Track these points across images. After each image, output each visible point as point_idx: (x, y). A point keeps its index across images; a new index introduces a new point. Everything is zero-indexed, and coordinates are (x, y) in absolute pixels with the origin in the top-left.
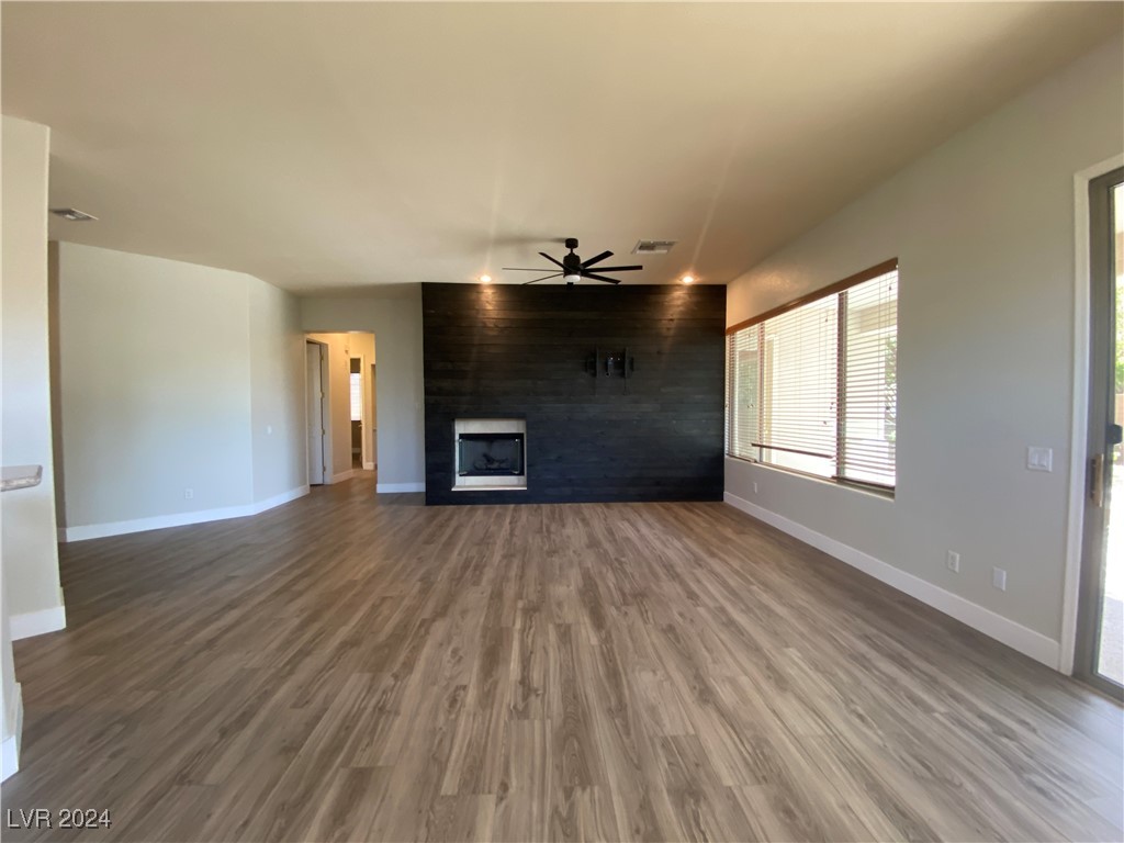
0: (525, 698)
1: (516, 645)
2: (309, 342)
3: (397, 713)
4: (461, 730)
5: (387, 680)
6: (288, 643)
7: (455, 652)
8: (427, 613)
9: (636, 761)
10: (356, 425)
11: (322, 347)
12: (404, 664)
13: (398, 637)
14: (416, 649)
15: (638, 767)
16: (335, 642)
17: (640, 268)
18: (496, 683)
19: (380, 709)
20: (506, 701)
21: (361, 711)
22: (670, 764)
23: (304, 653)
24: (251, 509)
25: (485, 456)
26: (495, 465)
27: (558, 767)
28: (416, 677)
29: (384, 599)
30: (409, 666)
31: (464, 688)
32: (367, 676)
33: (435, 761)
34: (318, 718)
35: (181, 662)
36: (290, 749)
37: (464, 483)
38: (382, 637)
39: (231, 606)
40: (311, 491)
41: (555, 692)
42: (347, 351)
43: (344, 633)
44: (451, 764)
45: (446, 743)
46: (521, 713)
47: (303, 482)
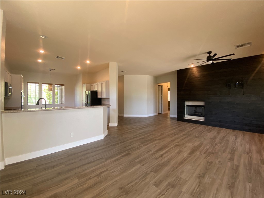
0: (160, 157)
1: (167, 149)
2: (158, 85)
3: (139, 149)
4: (145, 156)
5: (142, 145)
6: (135, 135)
7: (155, 146)
8: (157, 139)
9: (168, 176)
10: (169, 102)
11: (162, 86)
12: (146, 144)
13: (149, 140)
14: (150, 143)
15: (167, 177)
16: (140, 138)
17: (234, 54)
18: (157, 153)
19: (138, 148)
20: (156, 156)
21: (135, 147)
22: (174, 180)
23: (136, 137)
24: (146, 116)
25: (194, 111)
26: (197, 114)
27: (154, 168)
28: (146, 146)
29: (153, 134)
30: (147, 145)
31: (151, 151)
32: (140, 143)
33: (138, 157)
34: (130, 145)
35: (123, 133)
36: (125, 147)
37: (187, 117)
38: (147, 139)
39: (133, 129)
40: (158, 114)
41: (166, 159)
42: (167, 86)
43: (143, 137)
44: (139, 159)
45: (141, 156)
46: (156, 159)
47: (156, 112)
